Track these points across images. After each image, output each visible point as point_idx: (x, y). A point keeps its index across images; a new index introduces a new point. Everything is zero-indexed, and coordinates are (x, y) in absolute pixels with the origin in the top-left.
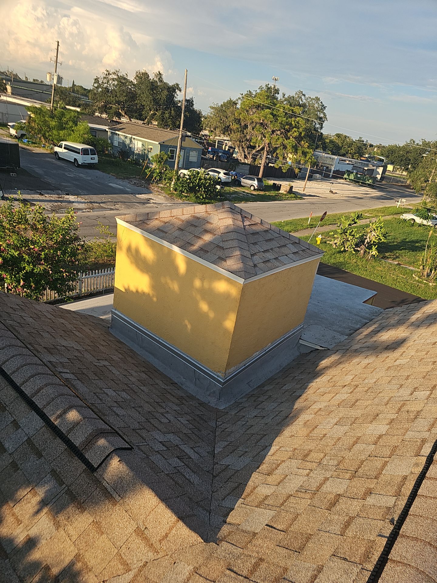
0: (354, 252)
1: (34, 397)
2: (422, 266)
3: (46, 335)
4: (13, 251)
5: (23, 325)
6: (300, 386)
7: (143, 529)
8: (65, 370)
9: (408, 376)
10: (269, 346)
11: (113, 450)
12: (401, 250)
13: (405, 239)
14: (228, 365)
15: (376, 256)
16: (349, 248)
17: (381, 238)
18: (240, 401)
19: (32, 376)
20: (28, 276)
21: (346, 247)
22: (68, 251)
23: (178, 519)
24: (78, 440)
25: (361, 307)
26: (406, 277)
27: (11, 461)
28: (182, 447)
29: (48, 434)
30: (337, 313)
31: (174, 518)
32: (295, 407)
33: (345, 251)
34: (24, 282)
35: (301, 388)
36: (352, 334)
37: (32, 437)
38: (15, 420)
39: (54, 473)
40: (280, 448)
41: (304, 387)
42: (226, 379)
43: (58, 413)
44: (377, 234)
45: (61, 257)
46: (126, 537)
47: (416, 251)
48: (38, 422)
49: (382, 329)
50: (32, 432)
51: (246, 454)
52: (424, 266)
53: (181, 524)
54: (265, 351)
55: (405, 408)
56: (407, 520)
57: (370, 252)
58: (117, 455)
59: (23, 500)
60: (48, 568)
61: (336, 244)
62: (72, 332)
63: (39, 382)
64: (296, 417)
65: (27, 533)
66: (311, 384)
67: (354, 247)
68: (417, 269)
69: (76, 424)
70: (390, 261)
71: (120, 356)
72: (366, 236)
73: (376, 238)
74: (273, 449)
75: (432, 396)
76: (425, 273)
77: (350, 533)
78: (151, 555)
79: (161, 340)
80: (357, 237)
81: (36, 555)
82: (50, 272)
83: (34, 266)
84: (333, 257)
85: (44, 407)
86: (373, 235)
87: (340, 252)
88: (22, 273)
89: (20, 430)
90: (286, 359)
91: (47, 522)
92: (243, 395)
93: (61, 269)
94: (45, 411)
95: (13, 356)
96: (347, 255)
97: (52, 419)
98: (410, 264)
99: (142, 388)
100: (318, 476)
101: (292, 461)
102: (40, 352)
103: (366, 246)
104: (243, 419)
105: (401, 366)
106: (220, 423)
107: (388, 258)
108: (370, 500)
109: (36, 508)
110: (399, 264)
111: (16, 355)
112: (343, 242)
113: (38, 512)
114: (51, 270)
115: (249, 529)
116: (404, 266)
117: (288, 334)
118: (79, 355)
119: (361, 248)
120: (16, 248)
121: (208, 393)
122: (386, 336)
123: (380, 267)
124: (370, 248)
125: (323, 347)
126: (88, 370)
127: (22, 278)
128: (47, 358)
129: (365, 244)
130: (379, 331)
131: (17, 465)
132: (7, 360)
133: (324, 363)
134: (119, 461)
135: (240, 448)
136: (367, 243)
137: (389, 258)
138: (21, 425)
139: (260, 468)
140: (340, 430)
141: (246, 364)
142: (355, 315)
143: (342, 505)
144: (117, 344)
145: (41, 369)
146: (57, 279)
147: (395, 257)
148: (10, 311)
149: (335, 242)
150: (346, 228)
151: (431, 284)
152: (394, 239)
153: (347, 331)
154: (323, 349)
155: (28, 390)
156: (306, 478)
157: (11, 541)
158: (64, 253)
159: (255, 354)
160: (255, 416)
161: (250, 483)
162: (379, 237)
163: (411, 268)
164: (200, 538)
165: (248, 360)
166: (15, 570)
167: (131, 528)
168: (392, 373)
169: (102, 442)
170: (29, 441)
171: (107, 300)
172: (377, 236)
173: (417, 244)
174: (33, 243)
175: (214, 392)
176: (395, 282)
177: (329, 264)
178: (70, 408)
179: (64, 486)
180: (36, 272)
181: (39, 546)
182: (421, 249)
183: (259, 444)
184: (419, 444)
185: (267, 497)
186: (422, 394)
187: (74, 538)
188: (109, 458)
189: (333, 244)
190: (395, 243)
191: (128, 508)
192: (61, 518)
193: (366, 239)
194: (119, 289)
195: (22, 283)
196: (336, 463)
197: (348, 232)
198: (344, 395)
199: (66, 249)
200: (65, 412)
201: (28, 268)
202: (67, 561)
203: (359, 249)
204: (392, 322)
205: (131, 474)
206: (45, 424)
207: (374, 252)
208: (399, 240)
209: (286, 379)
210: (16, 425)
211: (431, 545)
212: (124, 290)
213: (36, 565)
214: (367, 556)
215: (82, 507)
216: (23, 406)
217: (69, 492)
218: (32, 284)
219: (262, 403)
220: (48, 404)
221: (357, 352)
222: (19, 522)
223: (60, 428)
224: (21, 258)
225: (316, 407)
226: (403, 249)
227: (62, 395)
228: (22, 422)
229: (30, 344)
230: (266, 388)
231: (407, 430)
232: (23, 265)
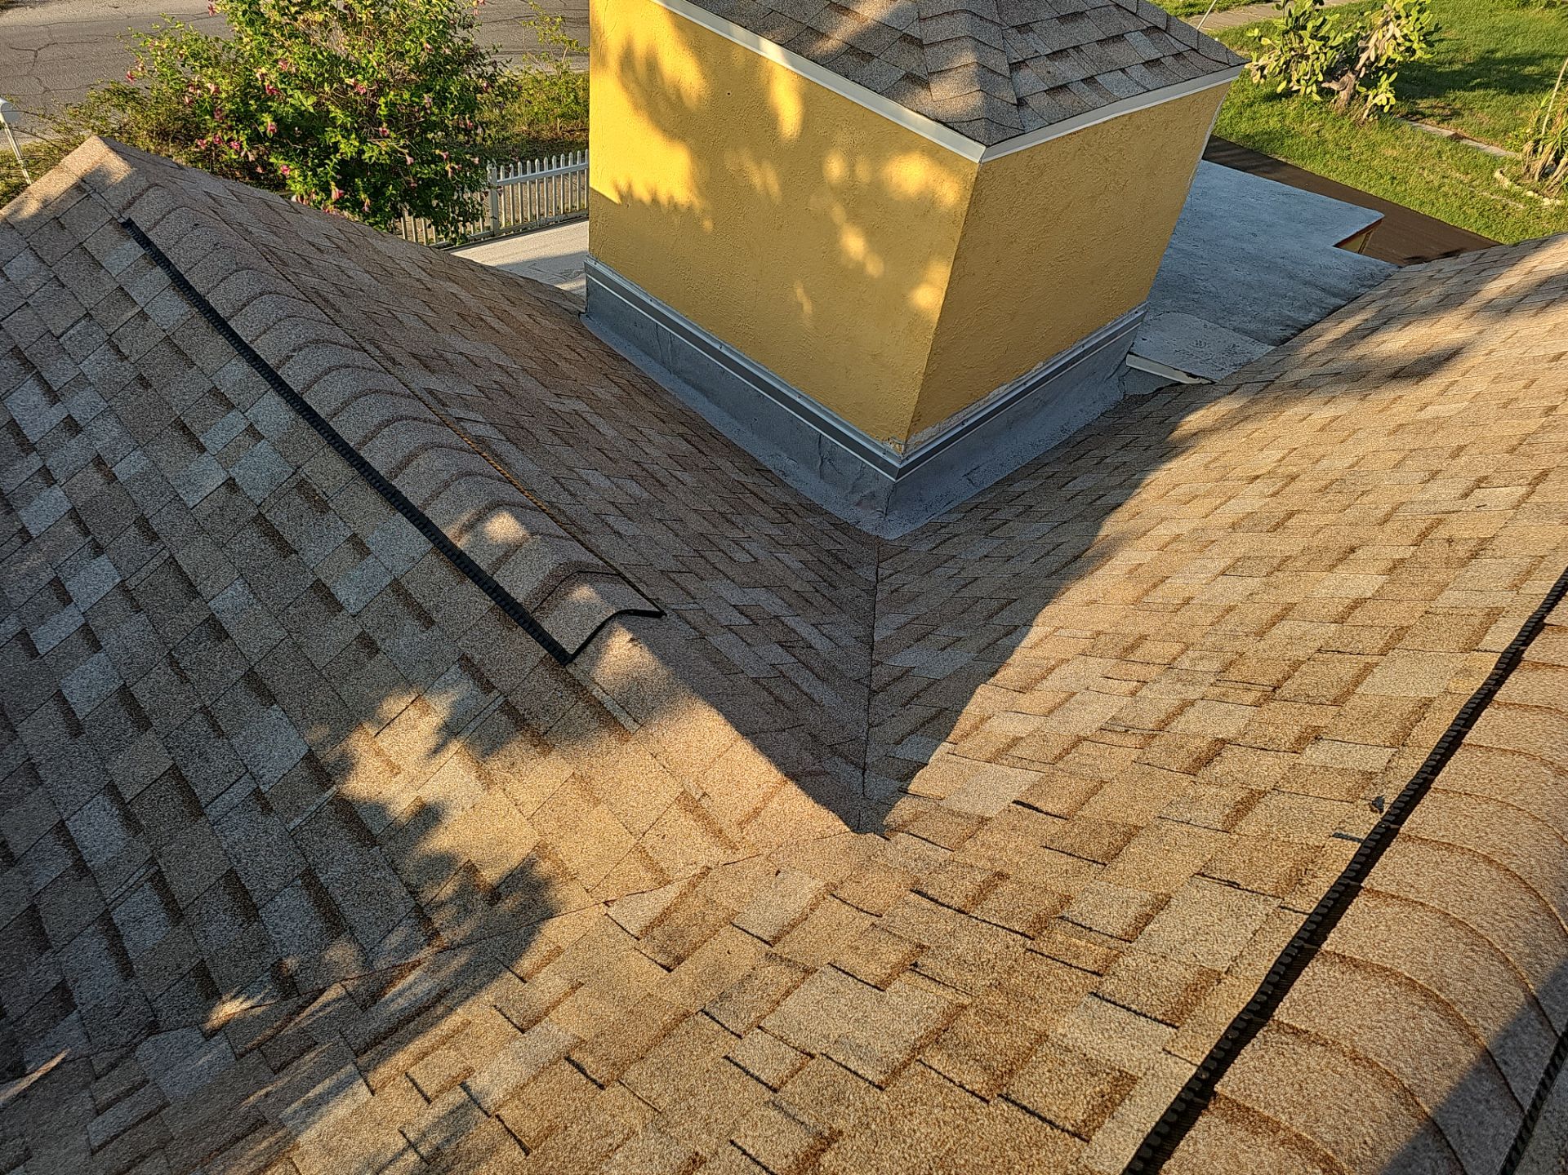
0: (1316, 98)
1: (396, 476)
2: (1531, 143)
3: (411, 322)
4: (298, 94)
5: (347, 291)
6: (1118, 480)
7: (697, 797)
8: (472, 416)
9: (1461, 448)
10: (1039, 370)
11: (614, 616)
12: (1472, 89)
13: (1493, 52)
14: (917, 420)
15: (1386, 109)
16: (1302, 82)
17: (1415, 46)
18: (945, 519)
19: (388, 423)
20: (350, 171)
21: (1294, 79)
22: (451, 94)
23: (785, 778)
24: (521, 585)
25: (1325, 260)
26: (1472, 180)
27: (357, 632)
28: (790, 621)
29: (442, 572)
30: (1249, 278)
31: (775, 775)
32: (1102, 533)
33: (1288, 94)
34: (339, 189)
35: (1120, 485)
36: (1289, 339)
37: (402, 576)
38: (355, 535)
39: (466, 662)
40: (1054, 631)
41: (1131, 484)
42: (907, 459)
43: (465, 518)
44: (1405, 31)
45: (432, 113)
46: (654, 812)
47: (1521, 92)
48: (417, 542)
49: (1386, 321)
50: (401, 567)
51: (961, 643)
52: (1537, 142)
53: (792, 788)
54: (1025, 384)
55: (1442, 532)
56: (1427, 800)
57: (1370, 97)
58: (623, 625)
59: (396, 721)
60: (472, 869)
61: (1262, 68)
62: (482, 320)
63: (405, 439)
64: (1105, 556)
65: (416, 794)
66: (1151, 477)
67: (1321, 78)
68: (1511, 154)
69: (511, 550)
70: (1429, 128)
71: (616, 390)
72: (1367, 38)
73: (1399, 45)
74: (1036, 633)
75: (1535, 498)
76: (1537, 167)
77: (1250, 826)
78: (719, 855)
79: (727, 349)
80: (1334, 44)
81: (441, 841)
82: (409, 160)
83: (363, 141)
84: (1248, 113)
85: (427, 503)
86: (1388, 35)
87: (1273, 97)
88: (331, 161)
89: (370, 560)
90: (1081, 410)
91: (461, 772)
92: (951, 506)
93: (437, 152)
94: (428, 513)
95: (330, 369)
96: (1291, 107)
97: (450, 532)
98: (1494, 134)
99: (678, 474)
100: (1161, 697)
101: (1091, 660)
102: (401, 364)
103: (1361, 76)
104: (951, 563)
105: (1439, 424)
106: (888, 572)
107: (1424, 116)
108: (1314, 755)
109: (432, 742)
110: (1457, 138)
111: (338, 368)
112: (1287, 63)
113: (436, 751)
114: (410, 155)
115: (967, 808)
116: (1471, 143)
117: (1097, 337)
118: (505, 379)
119: (1343, 83)
120: (308, 86)
121: (856, 498)
122: (1397, 343)
123: (1394, 147)
124: (1370, 82)
125: (1194, 377)
126: (532, 419)
127: (333, 178)
128: (423, 381)
129: (1357, 68)
130: (1374, 330)
131: (374, 643)
132: (316, 380)
133: (1194, 421)
134: (632, 640)
135: (943, 630)
136: (1364, 65)
137: (1430, 116)
138: (372, 548)
139: (998, 676)
140: (1235, 589)
141: (967, 420)
142: (1306, 283)
143: (1229, 764)
144: (606, 359)
145: (406, 407)
146: (428, 184)
147: (1447, 112)
148: (310, 252)
149: (1261, 63)
150: (1304, 13)
151: (1547, 202)
152: (1457, 51)
153: (1277, 332)
154: (1196, 381)
155: (379, 458)
156: (1127, 700)
157: (380, 809)
158: (441, 100)
159: (995, 392)
160: (986, 556)
161: (972, 709)
162: (1408, 44)
163: (1494, 150)
164: (841, 822)
165: (972, 407)
166: (395, 870)
167: (669, 790)
168: (1408, 440)
169: (583, 593)
170: (396, 586)
171: (573, 240)
172: (1401, 40)
173: (1529, 70)
174: (353, 69)
175: (873, 495)
176: (1432, 196)
177: (1233, 139)
178: (495, 506)
179: (495, 693)
180: (370, 158)
181: (446, 822)
182: (1541, 84)
183: (996, 620)
184: (1477, 622)
185: (1016, 740)
186: (1501, 496)
187: (529, 809)
188: (605, 631)
189: (1254, 71)
190: (1457, 67)
191: (657, 748)
192: (495, 765)
193: (1364, 50)
194: (604, 196)
195: (335, 192)
196: (1216, 665)
197: (1310, 26)
198: (1252, 500)
199: (445, 89)
200: (482, 517)
201: (347, 148)
202: (515, 858)
203: (1334, 86)
204: (1423, 300)
205: (663, 672)
206: (431, 545)
207: (1383, 95)
208: (1471, 56)
209: (1079, 463)
210: (359, 546)
211: (1491, 862)
212: (615, 199)
213: (444, 863)
214: (1296, 880)
215: (543, 742)
216: (370, 500)
217: (509, 709)
218: (363, 196)
219: (1005, 524)
220: (436, 495)
221: (1302, 388)
222: (395, 770)
223: (472, 556)
224: (322, 118)
225: (1164, 532)
226: (1479, 86)
227: (469, 474)
228: (373, 539)
229: (372, 341)
230: (1018, 487)
231: (1442, 587)
232: (332, 136)
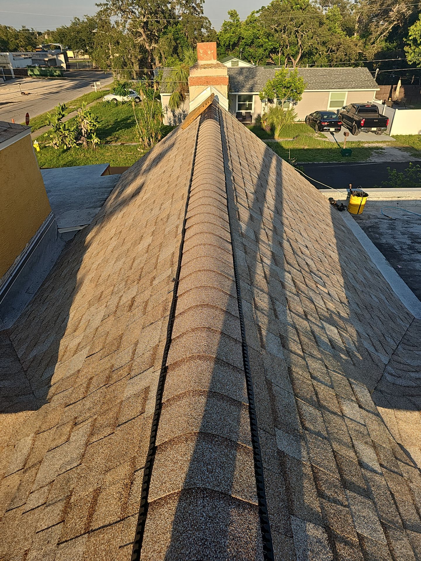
0: (77, 147)
9: (154, 201)
13: (117, 120)
15: (99, 143)
16: (70, 144)
17: (95, 124)
21: (67, 144)
25: (101, 180)
26: (134, 153)
32: (78, 279)
33: (69, 149)
36: (103, 204)
40: (77, 310)
47: (130, 127)
49: (124, 187)
51: (49, 336)
52: (142, 138)
54: (26, 253)
55: (159, 219)
57: (93, 142)
61: (56, 144)
66: (85, 256)
67: (75, 141)
68: (138, 143)
70: (114, 144)
72: (80, 126)
76: (146, 144)
84: (60, 158)
87: (64, 151)
98: (132, 140)
100: (114, 301)
103: (86, 137)
104: (35, 319)
105: (147, 199)
107: (111, 142)
108: (156, 282)
110: (122, 144)
115: (72, 372)
116: (127, 144)
117: (42, 228)
122: (130, 190)
129: (83, 135)
130: (123, 190)
133: (89, 237)
135: (42, 337)
136: (85, 133)
139: (65, 334)
141: (12, 273)
147: (116, 139)
150: (57, 124)
154: (84, 227)
156: (105, 309)
159: (16, 260)
160: (46, 309)
162: (92, 124)
163: (134, 144)
164: (29, 411)
168: (143, 207)
183: (58, 321)
185: (79, 344)
186: (167, 204)
189: (54, 146)
193: (82, 129)
197: (61, 127)
198: (113, 244)
203: (80, 142)
204: (130, 178)
207: (96, 140)
208: (112, 122)
209: (62, 267)
219: (48, 296)
221: (112, 213)
225: (95, 266)
226: (119, 129)
230: (46, 285)
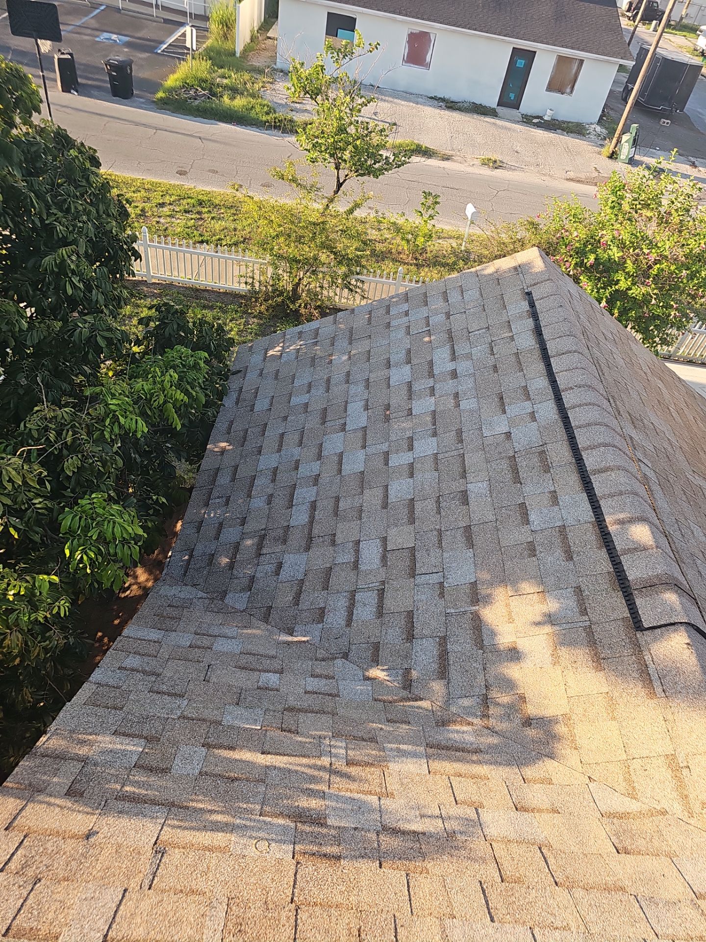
1: (595, 474)
4: (615, 249)
8: (645, 461)
11: (686, 623)
19: (606, 445)
24: (634, 572)
27: (529, 540)
29: (592, 536)
34: (606, 303)
37: (569, 526)
38: (555, 492)
39: (578, 591)
43: (622, 516)
45: (682, 282)
46: (648, 751)
48: (588, 514)
50: (570, 521)
58: (687, 632)
59: (525, 596)
60: (523, 699)
63: (611, 458)
65: (514, 639)
69: (639, 548)
78: (677, 808)
81: (513, 671)
82: (653, 301)
83: (634, 284)
85: (604, 497)
88: (611, 288)
89: (556, 508)
91: (544, 645)
93: (672, 303)
94: (602, 503)
95: (590, 404)
97: (608, 519)
102: (623, 416)
109: (539, 618)
111: (594, 404)
113: (538, 624)
114: (655, 299)
120: (622, 246)
127: (607, 296)
128: (630, 430)
131: (535, 550)
132: (580, 405)
134: (688, 644)
138: (561, 503)
145: (618, 441)
146: (655, 317)
155: (591, 461)
157: (493, 634)
158: (691, 277)
166: (485, 669)
167: (664, 747)
169: (671, 597)
170: (562, 530)
174: (652, 245)
178: (642, 519)
179: (586, 618)
180: (633, 293)
181: (522, 665)
187: (571, 692)
192: (564, 652)
195: (603, 304)
199: (698, 271)
200: (631, 521)
201: (623, 285)
202: (548, 713)
206: (594, 519)
210: (554, 498)
213: (509, 685)
215: (599, 661)
216: (574, 479)
217: (589, 631)
218: (617, 312)
220: (611, 496)
222: (511, 620)
223: (614, 538)
227: (637, 494)
228: (564, 499)
229: (613, 397)
232: (620, 276)
